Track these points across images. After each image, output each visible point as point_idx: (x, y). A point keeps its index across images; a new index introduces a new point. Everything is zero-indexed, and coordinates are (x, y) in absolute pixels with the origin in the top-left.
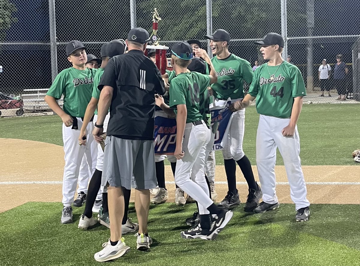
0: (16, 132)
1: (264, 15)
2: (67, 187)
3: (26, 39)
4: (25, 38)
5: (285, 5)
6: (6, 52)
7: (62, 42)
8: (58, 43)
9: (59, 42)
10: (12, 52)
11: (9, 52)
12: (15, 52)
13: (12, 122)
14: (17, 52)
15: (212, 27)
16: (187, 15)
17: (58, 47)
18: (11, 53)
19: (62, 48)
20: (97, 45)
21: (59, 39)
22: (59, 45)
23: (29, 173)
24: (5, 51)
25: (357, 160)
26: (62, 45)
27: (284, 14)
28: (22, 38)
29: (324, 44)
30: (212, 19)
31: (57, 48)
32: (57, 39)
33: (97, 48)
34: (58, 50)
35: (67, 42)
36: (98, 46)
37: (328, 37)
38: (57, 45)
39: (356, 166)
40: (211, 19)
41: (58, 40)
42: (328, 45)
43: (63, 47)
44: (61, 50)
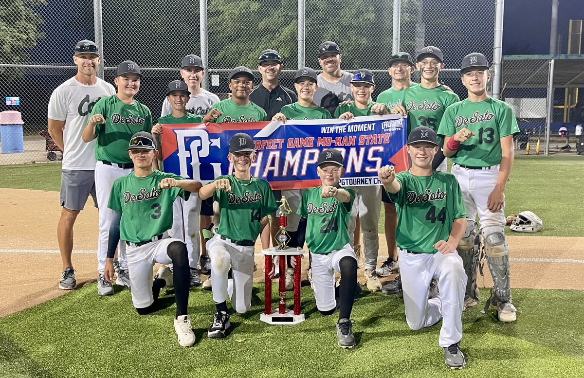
0: (56, 182)
1: (364, 41)
2: (104, 252)
3: (64, 61)
4: (62, 59)
5: (398, 28)
6: (38, 77)
7: (111, 67)
8: (107, 68)
9: (108, 66)
10: (46, 77)
11: (42, 77)
12: (49, 77)
13: (48, 169)
14: (53, 77)
15: (304, 53)
16: (266, 37)
17: (106, 72)
18: (44, 79)
19: (111, 74)
20: (157, 71)
21: (108, 62)
22: (108, 70)
23: (88, 239)
24: (37, 75)
25: (515, 229)
26: (111, 70)
27: (397, 39)
28: (59, 59)
29: (445, 79)
30: (305, 42)
31: (105, 74)
32: (104, 62)
33: (157, 75)
34: (106, 77)
35: (114, 67)
36: (158, 73)
37: (450, 70)
38: (105, 70)
39: (515, 237)
40: (303, 42)
41: (106, 64)
42: (449, 81)
43: (113, 72)
44: (110, 77)
